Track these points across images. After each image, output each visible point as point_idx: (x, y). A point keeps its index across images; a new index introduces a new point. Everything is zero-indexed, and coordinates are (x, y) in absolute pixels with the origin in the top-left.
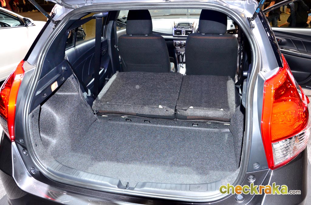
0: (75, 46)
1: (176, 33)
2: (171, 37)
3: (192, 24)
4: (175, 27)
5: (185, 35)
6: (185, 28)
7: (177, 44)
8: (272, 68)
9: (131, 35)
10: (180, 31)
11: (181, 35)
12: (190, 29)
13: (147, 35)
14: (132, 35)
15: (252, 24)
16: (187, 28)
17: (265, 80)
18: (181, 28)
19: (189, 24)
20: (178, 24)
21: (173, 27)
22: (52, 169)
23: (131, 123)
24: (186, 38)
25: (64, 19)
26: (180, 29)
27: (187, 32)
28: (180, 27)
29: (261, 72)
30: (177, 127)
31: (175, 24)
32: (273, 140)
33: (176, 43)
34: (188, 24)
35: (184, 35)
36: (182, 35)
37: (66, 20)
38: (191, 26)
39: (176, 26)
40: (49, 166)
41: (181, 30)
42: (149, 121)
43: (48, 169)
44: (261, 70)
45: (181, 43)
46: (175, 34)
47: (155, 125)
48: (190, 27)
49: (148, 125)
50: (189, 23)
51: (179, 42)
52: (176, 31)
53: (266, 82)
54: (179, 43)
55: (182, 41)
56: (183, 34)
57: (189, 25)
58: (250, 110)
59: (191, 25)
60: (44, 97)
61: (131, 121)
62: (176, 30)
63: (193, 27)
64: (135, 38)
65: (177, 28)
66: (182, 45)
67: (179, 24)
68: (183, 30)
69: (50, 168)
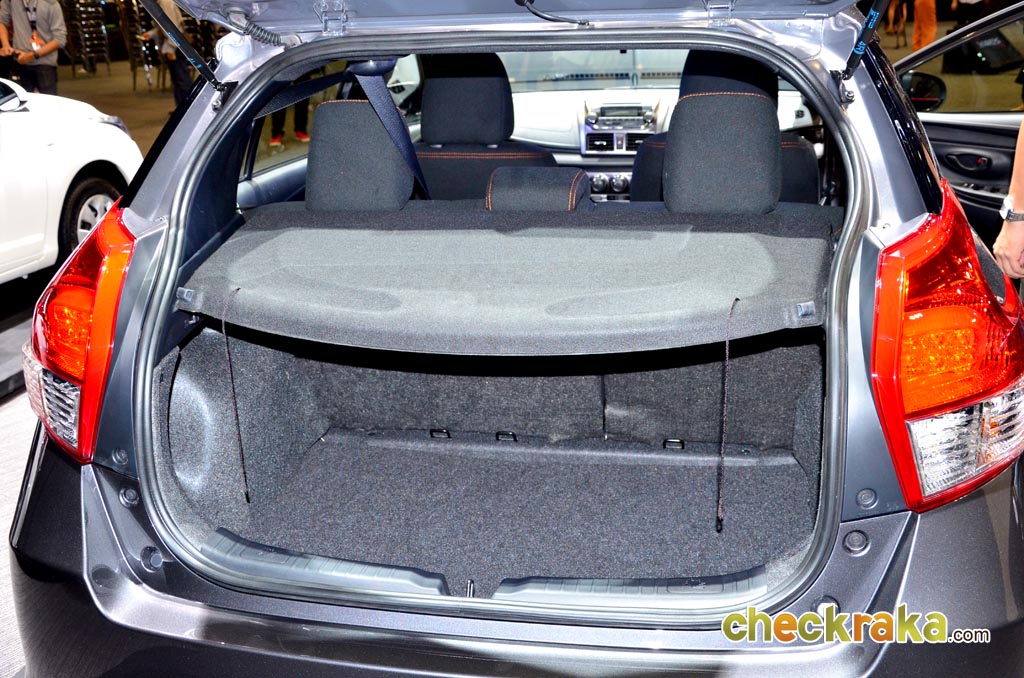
0: (249, 178)
1: (591, 145)
2: (576, 159)
3: (651, 110)
4: (588, 123)
5: (628, 149)
6: (627, 124)
7: (597, 186)
8: (907, 216)
9: (439, 146)
10: (609, 138)
11: (612, 149)
12: (643, 130)
13: (495, 146)
14: (443, 145)
15: (844, 90)
16: (632, 124)
17: (881, 247)
18: (609, 125)
19: (639, 110)
20: (599, 111)
21: (583, 122)
22: (216, 552)
23: (449, 446)
24: (631, 162)
25: (254, 79)
26: (606, 129)
27: (631, 139)
28: (608, 120)
29: (872, 228)
30: (610, 454)
31: (587, 111)
32: (908, 410)
33: (592, 179)
34: (635, 112)
35: (623, 151)
36: (616, 151)
37: (258, 83)
38: (648, 117)
39: (592, 118)
40: (208, 543)
41: (612, 135)
42: (514, 436)
43: (202, 551)
44: (874, 224)
45: (611, 179)
46: (590, 149)
47: (534, 451)
48: (645, 121)
49: (508, 449)
50: (640, 108)
51: (604, 176)
52: (591, 138)
53: (884, 252)
54: (604, 181)
55: (615, 175)
56: (620, 147)
57: (639, 115)
58: (839, 331)
59: (648, 113)
60: (191, 322)
61: (449, 437)
62: (590, 130)
63: (654, 121)
64: (455, 155)
65: (596, 127)
66: (616, 187)
67: (603, 112)
68: (619, 131)
69: (209, 549)
